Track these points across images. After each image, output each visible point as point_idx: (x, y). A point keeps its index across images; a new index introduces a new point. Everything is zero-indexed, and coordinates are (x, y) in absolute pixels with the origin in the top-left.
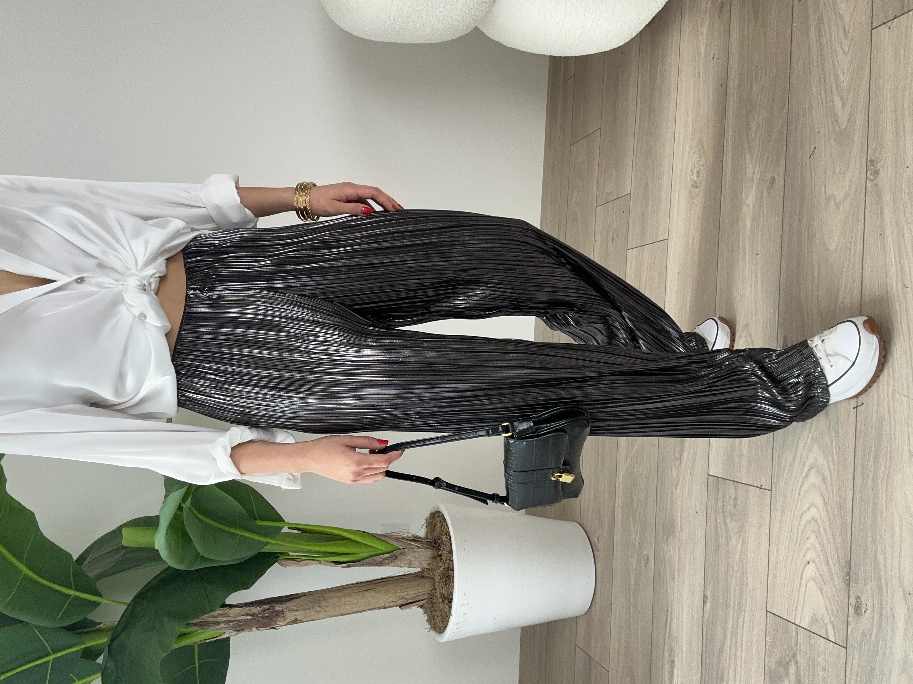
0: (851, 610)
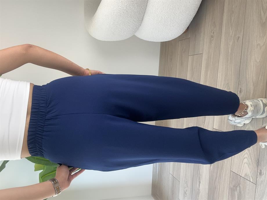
0: (258, 174)
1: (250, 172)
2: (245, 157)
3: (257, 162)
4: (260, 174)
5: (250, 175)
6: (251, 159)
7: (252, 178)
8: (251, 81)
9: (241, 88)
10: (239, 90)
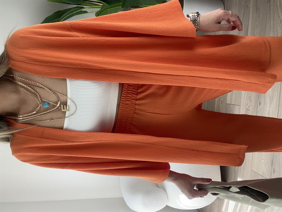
0: (272, 172)
1: (266, 171)
2: (262, 158)
3: (272, 162)
4: (274, 171)
5: (266, 173)
6: (267, 160)
7: (268, 175)
8: (268, 96)
9: (260, 101)
10: (259, 102)
